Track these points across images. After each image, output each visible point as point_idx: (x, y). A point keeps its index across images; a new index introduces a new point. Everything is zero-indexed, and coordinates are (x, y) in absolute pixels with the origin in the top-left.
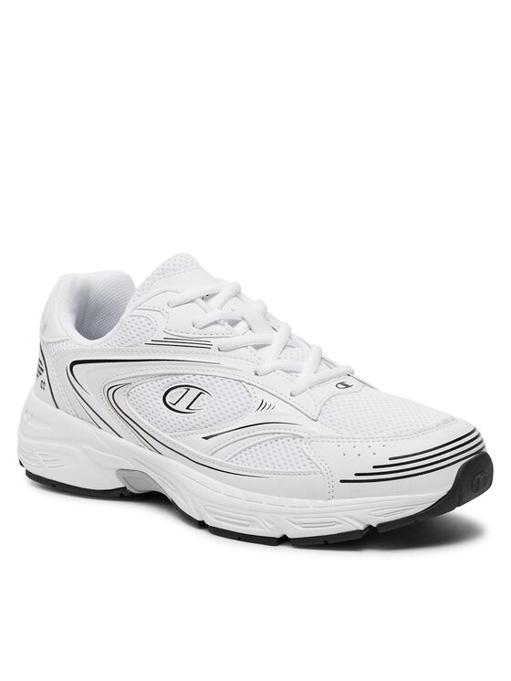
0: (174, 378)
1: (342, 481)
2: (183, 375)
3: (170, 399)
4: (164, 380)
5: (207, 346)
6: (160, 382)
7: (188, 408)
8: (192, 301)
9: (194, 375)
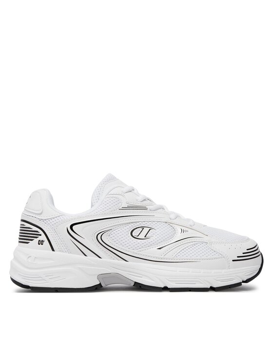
0: (135, 224)
1: (233, 261)
2: (139, 222)
3: (135, 234)
4: (130, 226)
5: (145, 208)
6: (127, 227)
7: (145, 237)
8: (130, 191)
9: (144, 222)
